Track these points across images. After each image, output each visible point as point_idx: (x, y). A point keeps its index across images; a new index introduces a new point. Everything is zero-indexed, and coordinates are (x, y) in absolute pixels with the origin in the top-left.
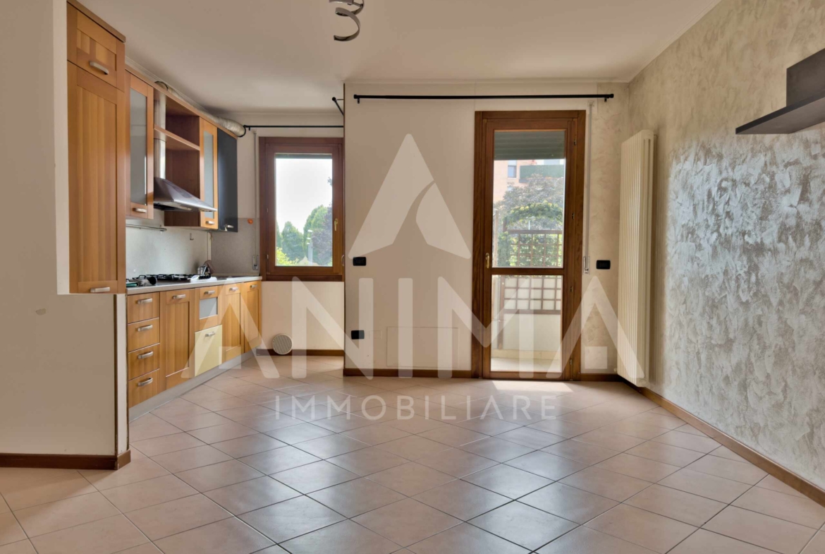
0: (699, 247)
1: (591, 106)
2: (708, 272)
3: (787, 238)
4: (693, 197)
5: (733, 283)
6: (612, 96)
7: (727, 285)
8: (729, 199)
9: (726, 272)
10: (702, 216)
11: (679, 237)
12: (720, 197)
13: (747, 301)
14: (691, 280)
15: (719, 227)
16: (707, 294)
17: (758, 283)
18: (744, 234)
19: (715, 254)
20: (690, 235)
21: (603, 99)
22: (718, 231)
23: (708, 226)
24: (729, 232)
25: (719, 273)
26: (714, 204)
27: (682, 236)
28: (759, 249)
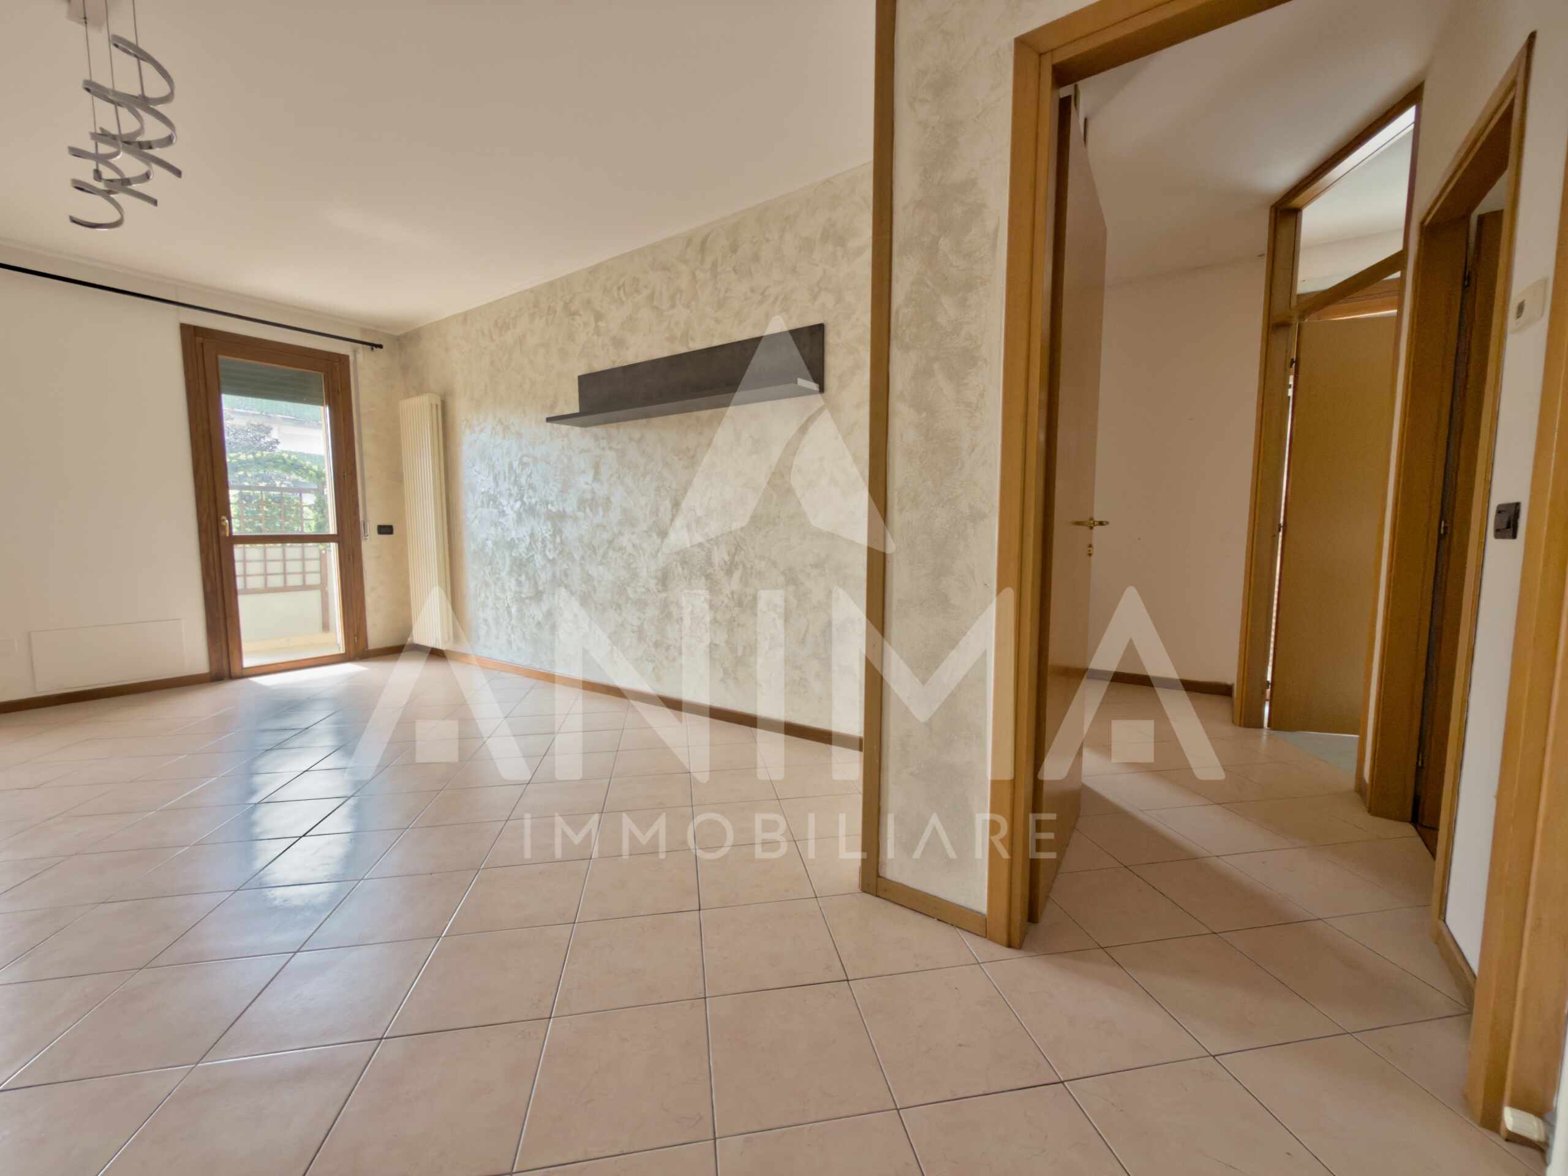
0: (503, 513)
1: (355, 352)
2: (513, 534)
3: (585, 509)
4: (493, 467)
5: (539, 545)
6: (381, 346)
7: (534, 546)
8: (531, 473)
9: (532, 535)
10: (504, 486)
11: (479, 504)
12: (522, 471)
13: (554, 559)
14: (495, 543)
15: (523, 496)
16: (514, 554)
17: (562, 543)
18: (547, 503)
19: (519, 520)
20: (491, 503)
21: (369, 347)
22: (521, 499)
23: (511, 495)
24: (533, 501)
25: (525, 536)
26: (516, 477)
27: (482, 502)
28: (562, 516)
